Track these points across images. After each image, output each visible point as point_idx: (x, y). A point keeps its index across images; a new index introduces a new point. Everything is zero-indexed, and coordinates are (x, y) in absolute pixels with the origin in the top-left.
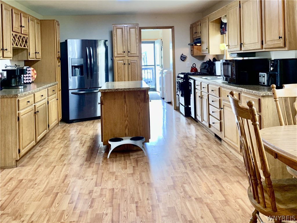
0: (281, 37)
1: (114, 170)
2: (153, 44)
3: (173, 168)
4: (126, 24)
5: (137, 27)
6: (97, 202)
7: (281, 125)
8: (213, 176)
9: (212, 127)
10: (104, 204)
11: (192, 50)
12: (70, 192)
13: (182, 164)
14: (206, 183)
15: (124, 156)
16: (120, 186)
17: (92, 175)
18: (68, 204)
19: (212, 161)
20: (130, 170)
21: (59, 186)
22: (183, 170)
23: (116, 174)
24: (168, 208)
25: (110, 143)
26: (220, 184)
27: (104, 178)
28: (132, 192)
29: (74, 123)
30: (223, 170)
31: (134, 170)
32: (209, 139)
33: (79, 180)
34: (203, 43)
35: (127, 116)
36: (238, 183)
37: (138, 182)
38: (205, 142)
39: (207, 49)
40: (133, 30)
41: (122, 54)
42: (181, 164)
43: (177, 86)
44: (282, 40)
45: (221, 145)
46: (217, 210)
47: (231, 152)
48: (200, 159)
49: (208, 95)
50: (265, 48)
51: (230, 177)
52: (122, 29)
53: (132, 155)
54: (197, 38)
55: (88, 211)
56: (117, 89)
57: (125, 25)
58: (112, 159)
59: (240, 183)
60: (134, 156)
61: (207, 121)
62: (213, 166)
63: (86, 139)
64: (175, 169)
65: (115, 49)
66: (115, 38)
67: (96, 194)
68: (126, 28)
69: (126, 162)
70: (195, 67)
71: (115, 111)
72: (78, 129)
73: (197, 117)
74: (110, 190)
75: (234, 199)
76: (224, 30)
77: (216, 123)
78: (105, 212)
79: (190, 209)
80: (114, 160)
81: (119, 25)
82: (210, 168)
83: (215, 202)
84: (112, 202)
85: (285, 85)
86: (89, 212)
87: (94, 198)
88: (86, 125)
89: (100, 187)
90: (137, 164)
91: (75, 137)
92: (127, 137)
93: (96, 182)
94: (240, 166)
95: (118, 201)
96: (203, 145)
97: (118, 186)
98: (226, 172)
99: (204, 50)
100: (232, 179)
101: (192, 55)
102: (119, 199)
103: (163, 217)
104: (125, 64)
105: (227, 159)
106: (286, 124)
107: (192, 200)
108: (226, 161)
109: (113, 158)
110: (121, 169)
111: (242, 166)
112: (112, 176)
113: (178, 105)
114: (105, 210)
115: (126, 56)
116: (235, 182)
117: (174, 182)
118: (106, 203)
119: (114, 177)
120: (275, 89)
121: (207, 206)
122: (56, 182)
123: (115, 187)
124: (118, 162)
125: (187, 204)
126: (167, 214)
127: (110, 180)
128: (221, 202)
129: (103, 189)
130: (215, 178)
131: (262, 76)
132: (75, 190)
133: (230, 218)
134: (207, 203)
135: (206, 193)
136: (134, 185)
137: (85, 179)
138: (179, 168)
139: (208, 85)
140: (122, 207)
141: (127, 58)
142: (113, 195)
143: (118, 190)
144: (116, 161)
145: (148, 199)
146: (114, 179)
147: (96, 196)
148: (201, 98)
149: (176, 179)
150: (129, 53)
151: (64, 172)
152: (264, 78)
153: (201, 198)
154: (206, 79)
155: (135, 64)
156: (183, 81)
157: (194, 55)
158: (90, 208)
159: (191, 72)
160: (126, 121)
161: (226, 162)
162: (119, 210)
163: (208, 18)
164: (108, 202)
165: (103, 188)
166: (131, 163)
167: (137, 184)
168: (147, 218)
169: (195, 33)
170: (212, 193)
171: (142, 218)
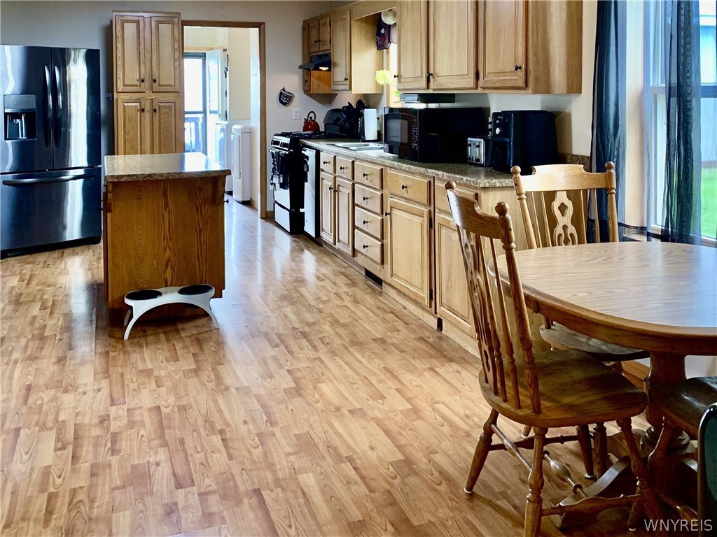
0: (520, 68)
1: (150, 366)
2: (200, 61)
3: (288, 351)
4: (149, 12)
5: (176, 20)
6: (126, 440)
7: (531, 247)
8: (377, 361)
9: (359, 254)
10: (144, 442)
11: (306, 81)
12: (50, 424)
13: (305, 340)
14: (365, 376)
15: (165, 333)
16: (171, 399)
17: (95, 379)
18: (55, 450)
19: (369, 329)
20: (187, 363)
21: (17, 413)
22: (312, 354)
23: (156, 373)
24: (295, 435)
25: (128, 302)
26: (396, 377)
27: (127, 385)
28: (205, 410)
29: (9, 259)
30: (396, 348)
31: (196, 362)
32: (353, 284)
33: (66, 394)
34: (335, 65)
35: (171, 239)
36: (431, 372)
37: (214, 388)
38: (346, 290)
39: (346, 79)
40: (165, 29)
41: (137, 85)
42: (304, 342)
43: (273, 164)
44: (521, 73)
45: (381, 293)
46: (398, 429)
47: (405, 308)
48: (343, 326)
49: (353, 185)
50: (484, 88)
51: (414, 362)
52: (138, 23)
53: (184, 329)
54: (321, 53)
55: (110, 461)
56: (150, 175)
57: (145, 15)
58: (136, 340)
59: (436, 372)
60: (189, 329)
61: (347, 242)
62: (373, 340)
63: (55, 296)
64: (290, 352)
65: (119, 74)
66: (119, 45)
67: (118, 423)
68: (147, 21)
69: (174, 345)
70: (314, 121)
71: (140, 226)
72: (25, 274)
73: (323, 234)
74: (150, 410)
75: (429, 406)
76: (384, 40)
77: (371, 246)
78: (152, 460)
79: (342, 434)
80: (143, 341)
81: (129, 14)
82: (367, 346)
83: (392, 415)
84: (162, 436)
85: (536, 167)
86: (113, 463)
87: (116, 433)
88: (45, 262)
89: (125, 407)
90: (202, 349)
91: (22, 294)
92: (169, 288)
93: (111, 396)
94: (429, 338)
95: (178, 432)
96: (344, 296)
97: (168, 400)
98: (402, 351)
99: (339, 83)
100: (418, 364)
101: (307, 91)
102: (179, 429)
103: (288, 455)
104: (143, 110)
105: (400, 325)
106: (539, 246)
107: (343, 415)
108: (399, 328)
109: (139, 339)
110: (165, 361)
111: (433, 337)
112: (146, 380)
113: (269, 209)
114: (150, 456)
115: (148, 92)
116: (425, 369)
117: (296, 381)
118: (150, 440)
119: (153, 382)
120: (519, 175)
121: (378, 425)
122: (6, 405)
123: (161, 403)
124: (153, 347)
125: (335, 424)
126: (296, 449)
127: (145, 388)
128: (405, 413)
129: (133, 409)
130: (382, 366)
131: (474, 144)
132: (61, 418)
133: (429, 443)
134: (376, 418)
135: (370, 399)
136: (205, 395)
137: (80, 390)
138: (301, 349)
139: (353, 162)
140: (189, 444)
141: (149, 95)
142: (161, 421)
143: (171, 407)
144: (147, 344)
145: (245, 422)
146: (154, 386)
147: (119, 427)
148: (335, 191)
149: (299, 375)
150: (155, 84)
151: (20, 378)
152: (478, 149)
153: (361, 409)
154: (347, 148)
155: (169, 111)
156: (287, 153)
157: (312, 92)
158: (112, 455)
159: (304, 131)
160: (168, 250)
161: (398, 331)
162: (184, 450)
163: (350, 10)
164: (154, 437)
165: (131, 407)
166: (185, 347)
167: (213, 392)
168: (254, 462)
169: (315, 42)
170: (383, 397)
171: (242, 463)
